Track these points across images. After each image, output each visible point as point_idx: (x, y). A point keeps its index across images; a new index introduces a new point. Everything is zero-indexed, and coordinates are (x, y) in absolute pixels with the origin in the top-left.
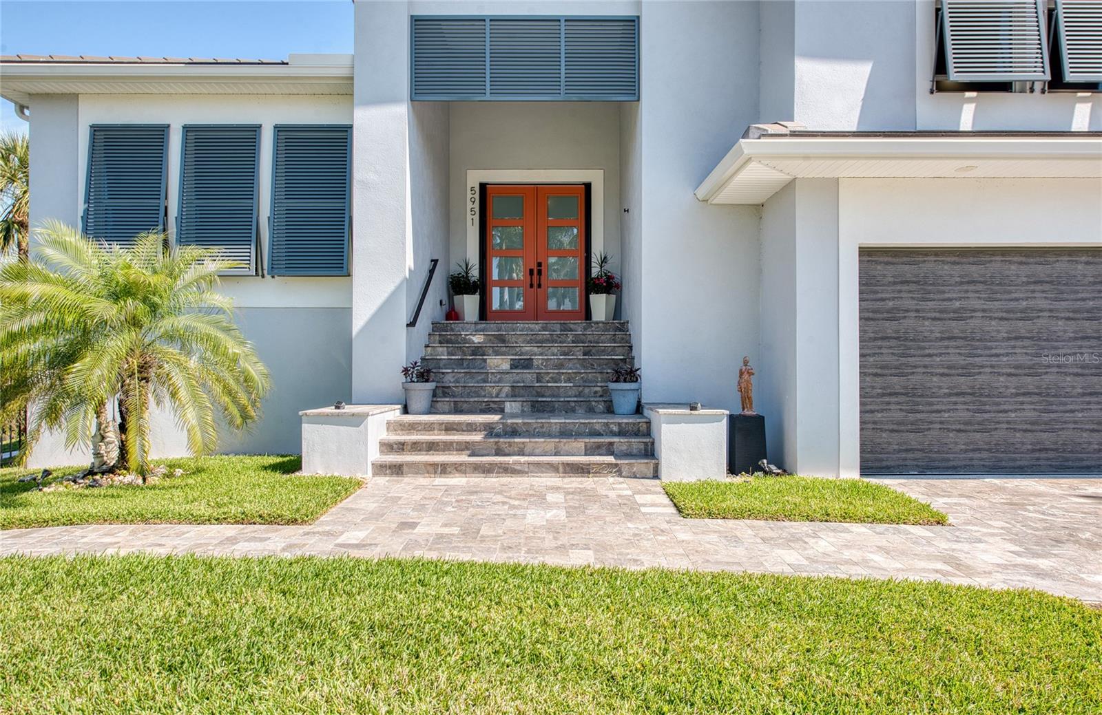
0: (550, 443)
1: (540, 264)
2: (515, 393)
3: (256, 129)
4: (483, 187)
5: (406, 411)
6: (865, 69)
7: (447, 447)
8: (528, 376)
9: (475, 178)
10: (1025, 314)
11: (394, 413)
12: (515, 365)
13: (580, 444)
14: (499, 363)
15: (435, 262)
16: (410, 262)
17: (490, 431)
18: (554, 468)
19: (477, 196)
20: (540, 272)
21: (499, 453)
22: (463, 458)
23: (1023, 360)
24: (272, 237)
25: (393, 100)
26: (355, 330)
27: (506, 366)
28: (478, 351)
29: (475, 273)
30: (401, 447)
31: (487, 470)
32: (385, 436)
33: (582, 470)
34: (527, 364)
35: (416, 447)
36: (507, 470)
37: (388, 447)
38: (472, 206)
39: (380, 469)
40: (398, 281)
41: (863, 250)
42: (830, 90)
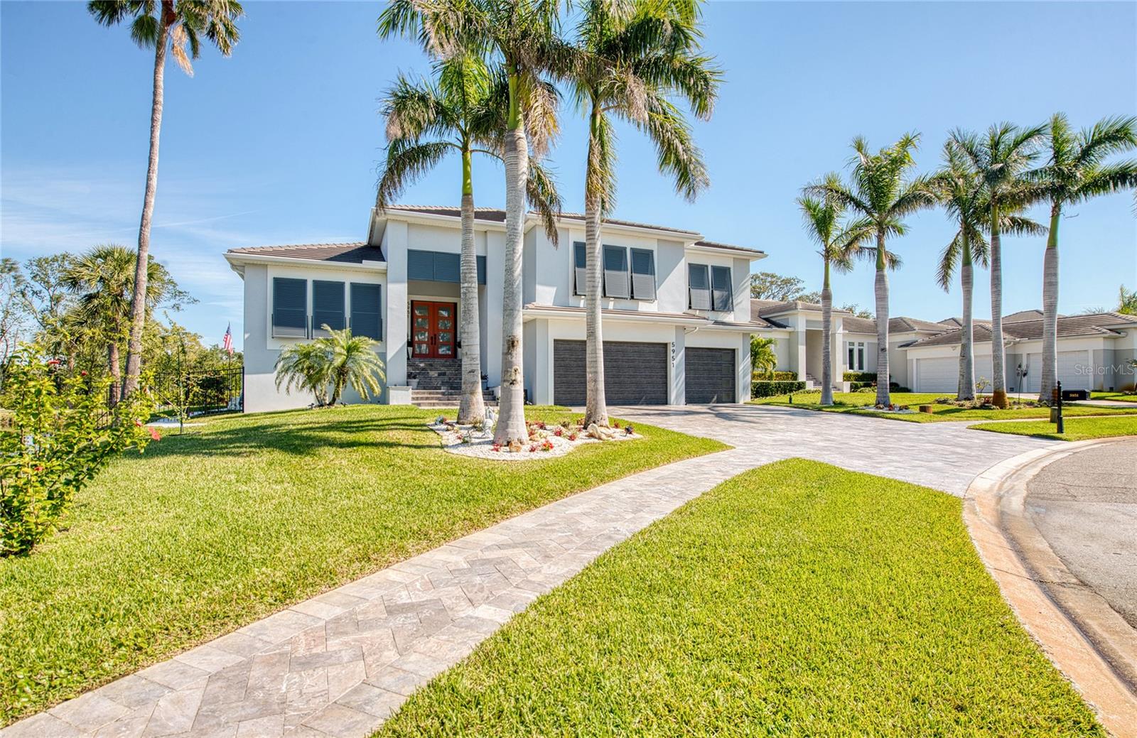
1: (435, 335)
2: (443, 384)
3: (343, 284)
4: (412, 302)
7: (432, 398)
12: (439, 375)
19: (410, 306)
20: (435, 339)
21: (449, 400)
22: (437, 401)
24: (350, 323)
25: (401, 282)
26: (388, 360)
27: (436, 375)
28: (424, 369)
29: (410, 338)
30: (417, 399)
32: (411, 395)
34: (443, 374)
35: (422, 398)
37: (414, 398)
40: (403, 344)
41: (555, 340)
42: (546, 295)
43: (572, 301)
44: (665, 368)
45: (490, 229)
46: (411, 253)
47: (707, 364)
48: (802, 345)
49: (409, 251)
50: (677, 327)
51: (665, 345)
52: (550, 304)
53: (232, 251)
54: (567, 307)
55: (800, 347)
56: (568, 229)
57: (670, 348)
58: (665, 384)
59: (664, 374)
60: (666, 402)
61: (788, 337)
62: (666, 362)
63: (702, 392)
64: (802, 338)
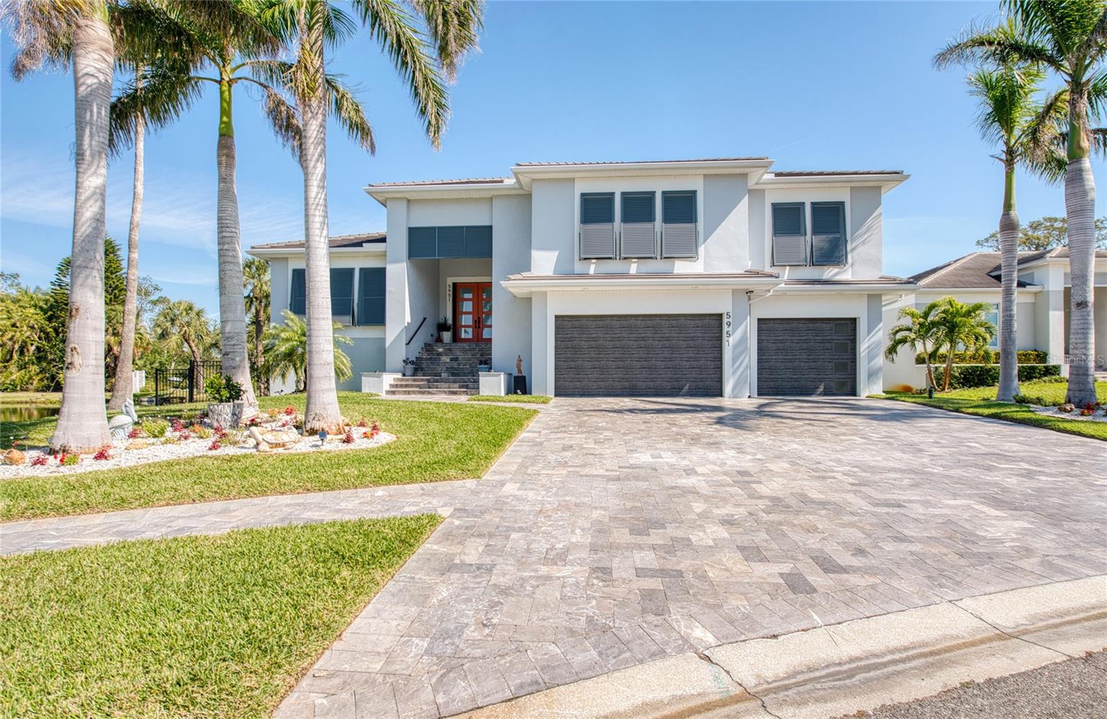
0: (447, 385)
1: (479, 318)
2: (446, 370)
3: (353, 270)
4: (454, 284)
5: (404, 375)
6: (556, 253)
7: (413, 386)
8: (455, 364)
9: (450, 281)
10: (619, 339)
11: (399, 376)
12: (452, 360)
13: (457, 385)
14: (446, 359)
15: (425, 319)
16: (408, 319)
17: (429, 381)
18: (445, 392)
19: (451, 289)
20: (479, 322)
21: (429, 388)
22: (417, 389)
23: (618, 355)
24: (358, 309)
25: (401, 261)
26: (387, 346)
27: (448, 360)
28: (439, 354)
29: (450, 322)
30: (397, 386)
31: (423, 393)
32: (392, 382)
33: (455, 393)
34: (457, 359)
35: (401, 386)
36: (429, 393)
37: (391, 386)
38: (449, 292)
39: (388, 392)
40: (402, 328)
41: (556, 317)
42: (544, 261)
43: (579, 267)
44: (720, 348)
45: (496, 193)
46: (412, 231)
47: (805, 341)
48: (1056, 309)
49: (410, 229)
50: (735, 292)
51: (721, 315)
52: (551, 274)
53: (253, 248)
54: (571, 275)
55: (1051, 313)
56: (573, 179)
57: (725, 320)
58: (720, 368)
59: (719, 355)
60: (720, 394)
61: (1033, 301)
62: (720, 339)
63: (797, 380)
64: (1057, 300)
